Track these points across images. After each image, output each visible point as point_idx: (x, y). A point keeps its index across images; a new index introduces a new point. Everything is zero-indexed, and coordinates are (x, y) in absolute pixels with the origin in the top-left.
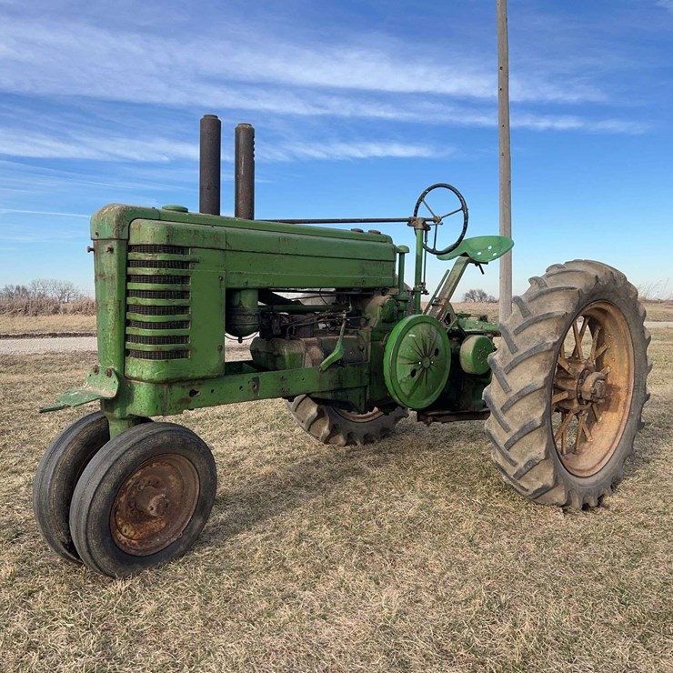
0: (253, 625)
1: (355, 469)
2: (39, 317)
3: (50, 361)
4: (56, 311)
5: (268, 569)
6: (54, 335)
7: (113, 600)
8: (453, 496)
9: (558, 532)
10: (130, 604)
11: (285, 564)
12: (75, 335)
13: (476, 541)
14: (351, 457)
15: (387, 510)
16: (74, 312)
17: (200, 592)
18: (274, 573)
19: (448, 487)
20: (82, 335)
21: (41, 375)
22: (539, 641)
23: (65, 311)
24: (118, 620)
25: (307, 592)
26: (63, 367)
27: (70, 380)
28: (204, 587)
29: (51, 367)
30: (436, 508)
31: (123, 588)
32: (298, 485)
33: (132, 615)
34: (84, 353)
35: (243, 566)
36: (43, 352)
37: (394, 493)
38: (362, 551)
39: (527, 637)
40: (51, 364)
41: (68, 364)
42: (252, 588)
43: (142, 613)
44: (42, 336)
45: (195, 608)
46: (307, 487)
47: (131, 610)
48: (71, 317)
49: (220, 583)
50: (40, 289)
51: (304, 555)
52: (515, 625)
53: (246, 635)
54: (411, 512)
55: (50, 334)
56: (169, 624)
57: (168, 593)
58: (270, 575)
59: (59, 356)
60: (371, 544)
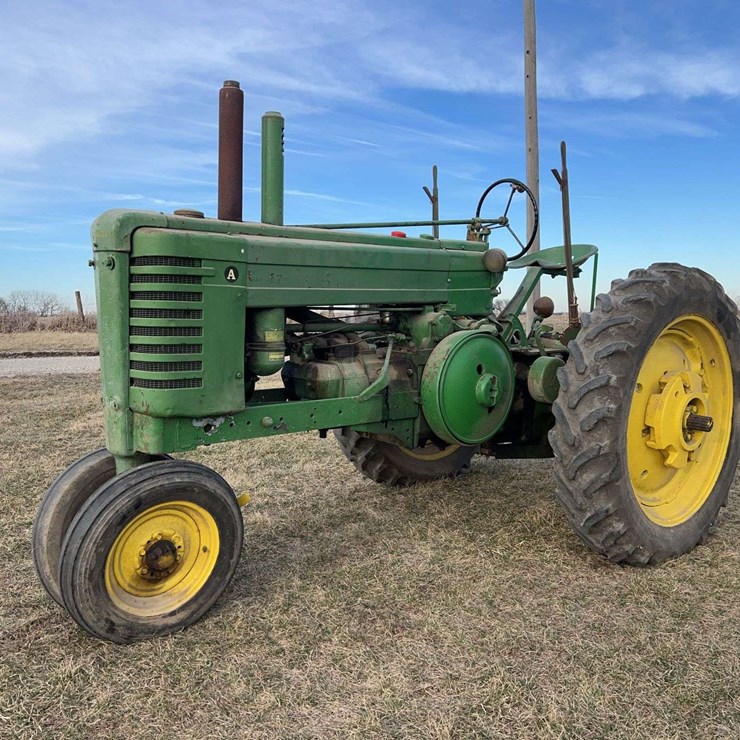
0: (228, 714)
1: (358, 515)
2: (13, 335)
3: (19, 385)
4: (32, 327)
5: (249, 642)
6: (29, 355)
7: (59, 686)
8: (471, 546)
9: (590, 590)
10: (81, 690)
11: (271, 635)
12: (53, 354)
13: (495, 603)
14: (355, 500)
15: (393, 564)
16: (52, 328)
17: (167, 672)
18: (257, 647)
19: (465, 534)
20: (61, 355)
21: (8, 403)
22: (568, 730)
23: (43, 327)
24: (65, 711)
25: (295, 671)
26: (34, 393)
27: (38, 409)
28: (171, 665)
29: (21, 392)
30: (450, 562)
31: (73, 671)
32: (292, 535)
33: (82, 704)
34: (60, 377)
35: (221, 637)
36: (14, 375)
37: (403, 543)
38: (363, 617)
39: (553, 726)
40: (20, 389)
41: (40, 389)
42: (230, 666)
43: (94, 702)
44: (15, 356)
45: (159, 694)
46: (302, 537)
47: (82, 697)
48: (48, 334)
49: (191, 660)
50: (20, 302)
51: (293, 623)
52: (540, 711)
53: (218, 728)
54: (421, 567)
55: (25, 354)
56: (126, 716)
57: (127, 675)
58: (252, 650)
59: (30, 380)
60: (373, 608)
